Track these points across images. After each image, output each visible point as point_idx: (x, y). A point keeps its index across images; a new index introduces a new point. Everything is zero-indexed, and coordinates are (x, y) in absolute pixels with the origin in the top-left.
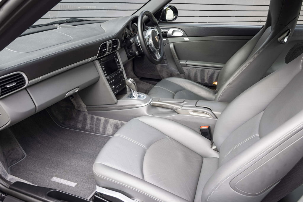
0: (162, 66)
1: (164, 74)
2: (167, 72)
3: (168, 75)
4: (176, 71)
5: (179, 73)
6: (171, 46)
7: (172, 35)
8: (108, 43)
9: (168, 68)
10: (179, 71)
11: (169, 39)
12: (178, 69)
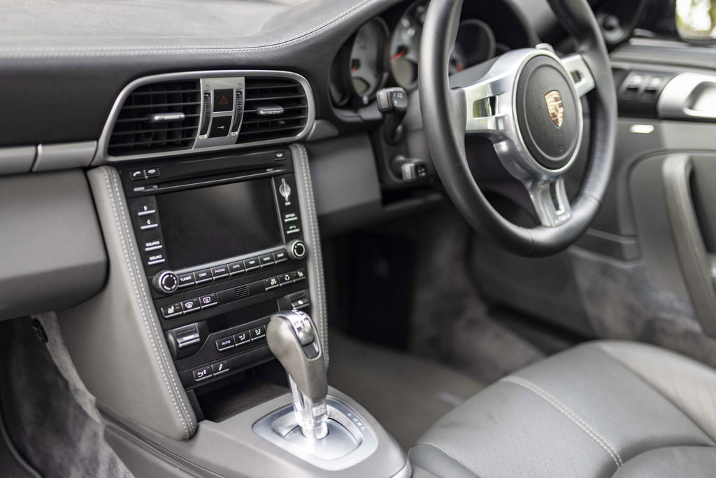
0: (606, 271)
1: (609, 313)
2: (631, 308)
3: (630, 323)
4: (679, 313)
5: (696, 327)
6: (675, 168)
7: (691, 107)
8: (210, 84)
9: (636, 284)
10: (697, 317)
11: (668, 128)
12: (693, 302)
